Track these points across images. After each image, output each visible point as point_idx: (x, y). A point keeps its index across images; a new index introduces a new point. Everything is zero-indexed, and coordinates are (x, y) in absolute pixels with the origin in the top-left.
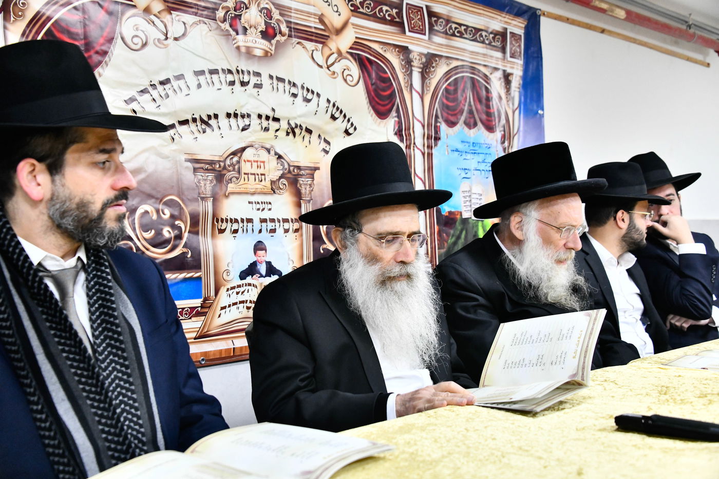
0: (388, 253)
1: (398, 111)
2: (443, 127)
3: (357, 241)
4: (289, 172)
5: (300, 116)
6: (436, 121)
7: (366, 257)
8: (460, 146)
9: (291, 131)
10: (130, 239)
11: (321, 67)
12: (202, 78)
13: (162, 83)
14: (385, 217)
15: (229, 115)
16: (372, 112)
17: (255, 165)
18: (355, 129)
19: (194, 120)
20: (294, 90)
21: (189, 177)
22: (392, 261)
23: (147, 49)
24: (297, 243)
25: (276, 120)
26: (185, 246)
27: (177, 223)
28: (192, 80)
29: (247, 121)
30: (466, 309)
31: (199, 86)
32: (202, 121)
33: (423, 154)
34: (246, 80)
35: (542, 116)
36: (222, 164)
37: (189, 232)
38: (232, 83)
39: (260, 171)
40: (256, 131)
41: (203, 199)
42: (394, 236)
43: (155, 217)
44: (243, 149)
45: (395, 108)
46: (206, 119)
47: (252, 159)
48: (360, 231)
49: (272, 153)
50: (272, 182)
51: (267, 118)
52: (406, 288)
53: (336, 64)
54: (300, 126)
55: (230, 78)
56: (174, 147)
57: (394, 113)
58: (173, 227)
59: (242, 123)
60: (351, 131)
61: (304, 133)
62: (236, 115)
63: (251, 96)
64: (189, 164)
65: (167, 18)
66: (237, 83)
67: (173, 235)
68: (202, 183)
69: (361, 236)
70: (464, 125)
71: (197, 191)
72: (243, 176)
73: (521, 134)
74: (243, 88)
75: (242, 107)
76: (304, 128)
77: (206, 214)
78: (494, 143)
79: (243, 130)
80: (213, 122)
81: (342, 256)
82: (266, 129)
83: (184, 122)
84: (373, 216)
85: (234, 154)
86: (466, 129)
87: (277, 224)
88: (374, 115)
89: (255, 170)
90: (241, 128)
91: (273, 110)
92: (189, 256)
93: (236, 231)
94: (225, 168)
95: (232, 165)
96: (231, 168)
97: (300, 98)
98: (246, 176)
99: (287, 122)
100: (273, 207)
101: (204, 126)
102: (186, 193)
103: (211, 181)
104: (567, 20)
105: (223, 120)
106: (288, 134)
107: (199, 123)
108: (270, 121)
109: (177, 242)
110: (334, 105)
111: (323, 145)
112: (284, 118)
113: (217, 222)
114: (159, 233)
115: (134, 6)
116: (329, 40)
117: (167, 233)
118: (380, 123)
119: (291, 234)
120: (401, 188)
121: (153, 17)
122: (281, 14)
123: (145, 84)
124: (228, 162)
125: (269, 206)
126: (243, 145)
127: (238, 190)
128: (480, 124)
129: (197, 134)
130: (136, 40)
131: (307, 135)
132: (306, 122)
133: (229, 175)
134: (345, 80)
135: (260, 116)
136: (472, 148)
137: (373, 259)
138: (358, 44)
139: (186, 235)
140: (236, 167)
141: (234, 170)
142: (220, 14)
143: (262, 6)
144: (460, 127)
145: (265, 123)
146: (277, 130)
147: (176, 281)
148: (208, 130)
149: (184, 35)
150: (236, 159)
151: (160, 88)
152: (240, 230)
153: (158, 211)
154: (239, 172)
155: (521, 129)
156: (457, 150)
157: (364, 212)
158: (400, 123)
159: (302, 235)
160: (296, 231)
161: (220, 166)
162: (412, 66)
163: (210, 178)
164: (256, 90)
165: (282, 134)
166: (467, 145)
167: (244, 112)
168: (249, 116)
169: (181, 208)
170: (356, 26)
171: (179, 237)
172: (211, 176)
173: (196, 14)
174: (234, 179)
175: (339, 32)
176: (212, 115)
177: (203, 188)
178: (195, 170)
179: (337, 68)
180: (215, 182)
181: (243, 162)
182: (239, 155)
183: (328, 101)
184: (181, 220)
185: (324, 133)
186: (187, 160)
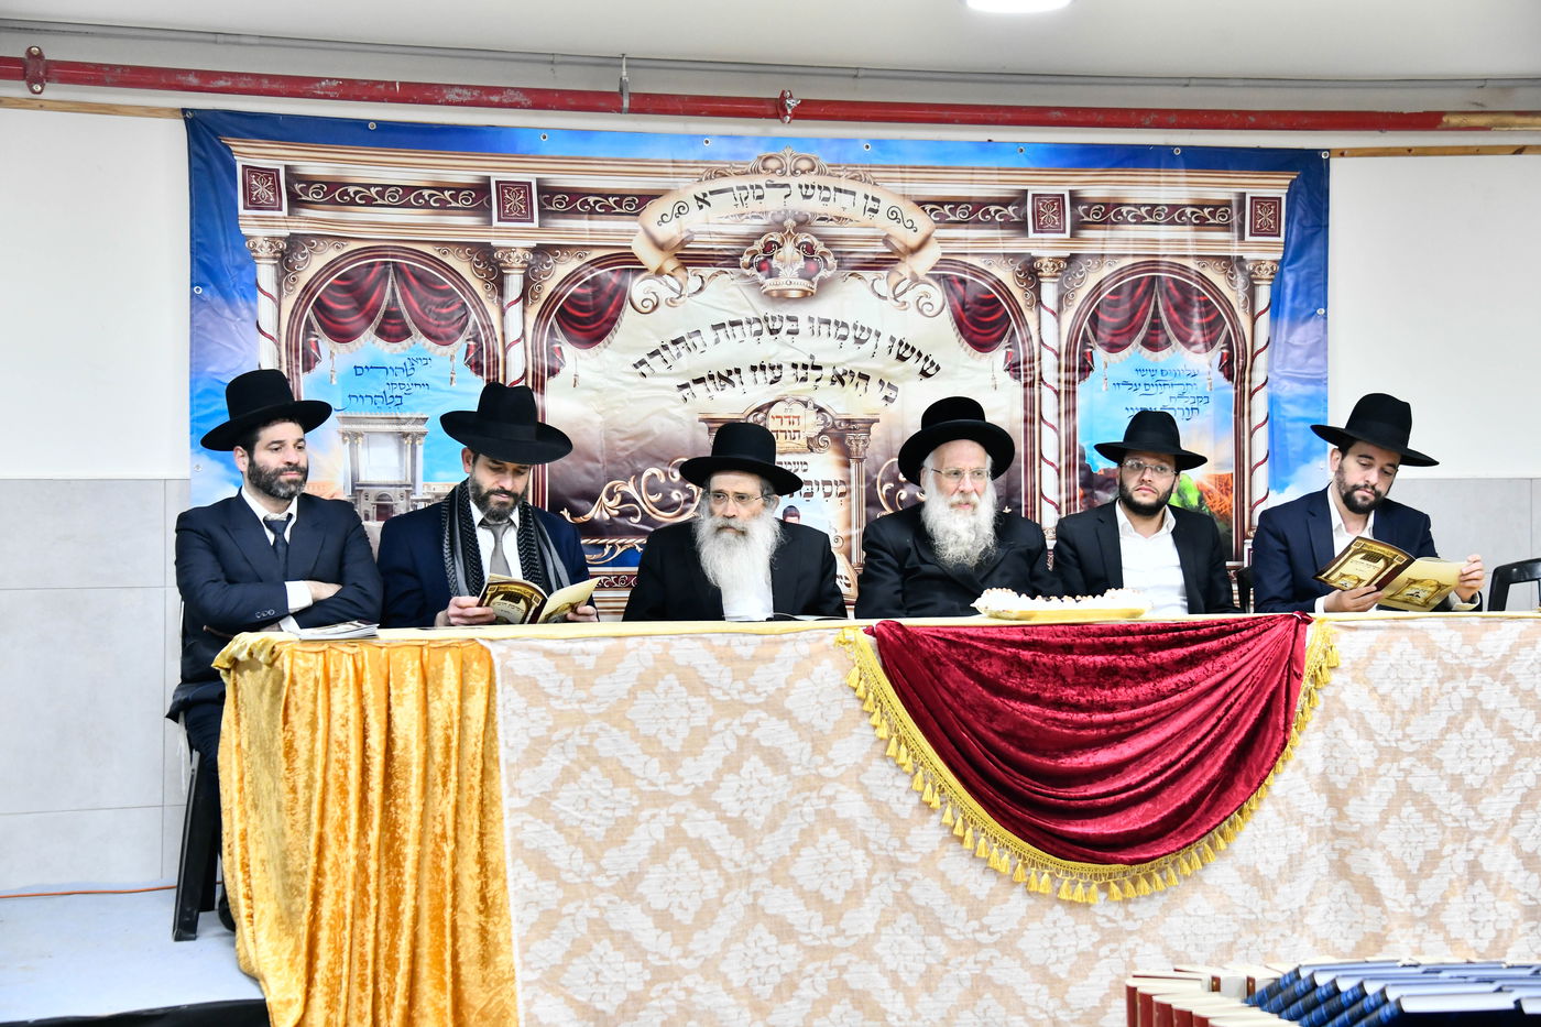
1: (1013, 339)
2: (1099, 353)
4: (834, 426)
5: (850, 361)
6: (1084, 346)
8: (1135, 378)
9: (839, 379)
10: (636, 502)
11: (885, 298)
12: (721, 332)
13: (675, 342)
15: (754, 368)
16: (966, 344)
17: (786, 421)
18: (937, 369)
19: (711, 377)
20: (843, 331)
21: (703, 437)
22: (721, 515)
23: (658, 310)
24: (844, 509)
25: (819, 368)
28: (709, 335)
29: (777, 373)
31: (717, 341)
32: (721, 377)
33: (1058, 393)
34: (777, 326)
35: (1324, 316)
38: (759, 333)
39: (792, 428)
40: (788, 383)
43: (663, 480)
44: (771, 404)
45: (1008, 335)
46: (725, 375)
47: (783, 414)
49: (810, 406)
50: (809, 440)
51: (805, 367)
53: (908, 293)
54: (851, 372)
55: (756, 327)
56: (687, 406)
57: (1005, 342)
58: (684, 490)
59: (770, 375)
60: (930, 371)
61: (856, 379)
62: (763, 368)
63: (784, 344)
64: (703, 424)
65: (680, 274)
66: (766, 332)
67: (682, 499)
70: (1140, 347)
74: (773, 337)
75: (771, 357)
76: (857, 374)
78: (1204, 368)
79: (772, 382)
80: (734, 377)
82: (804, 379)
83: (700, 380)
85: (759, 410)
86: (1146, 352)
87: (815, 487)
88: (970, 348)
89: (786, 427)
90: (769, 381)
91: (812, 357)
97: (850, 340)
99: (832, 369)
100: (810, 467)
101: (723, 383)
104: (1409, 151)
105: (747, 375)
106: (833, 382)
107: (717, 380)
108: (809, 371)
109: (689, 505)
110: (901, 343)
111: (886, 392)
112: (828, 365)
114: (667, 496)
115: (646, 270)
116: (899, 264)
117: (676, 496)
118: (979, 358)
119: (834, 499)
121: (665, 276)
122: (826, 246)
123: (656, 345)
125: (805, 467)
126: (772, 400)
128: (1175, 342)
129: (713, 392)
130: (645, 304)
131: (862, 383)
132: (858, 367)
134: (921, 311)
135: (795, 366)
136: (1158, 377)
138: (945, 261)
142: (746, 259)
143: (800, 241)
144: (1133, 350)
145: (801, 373)
146: (818, 380)
148: (728, 386)
149: (701, 289)
151: (672, 347)
153: (666, 474)
156: (1126, 383)
158: (1015, 355)
159: (850, 500)
160: (842, 494)
162: (1038, 277)
164: (790, 336)
165: (824, 383)
166: (1149, 374)
167: (774, 363)
168: (780, 367)
170: (941, 240)
171: (690, 500)
173: (714, 265)
175: (914, 251)
176: (732, 369)
179: (910, 297)
181: (771, 419)
182: (765, 411)
183: (892, 339)
185: (887, 377)
186: (700, 420)
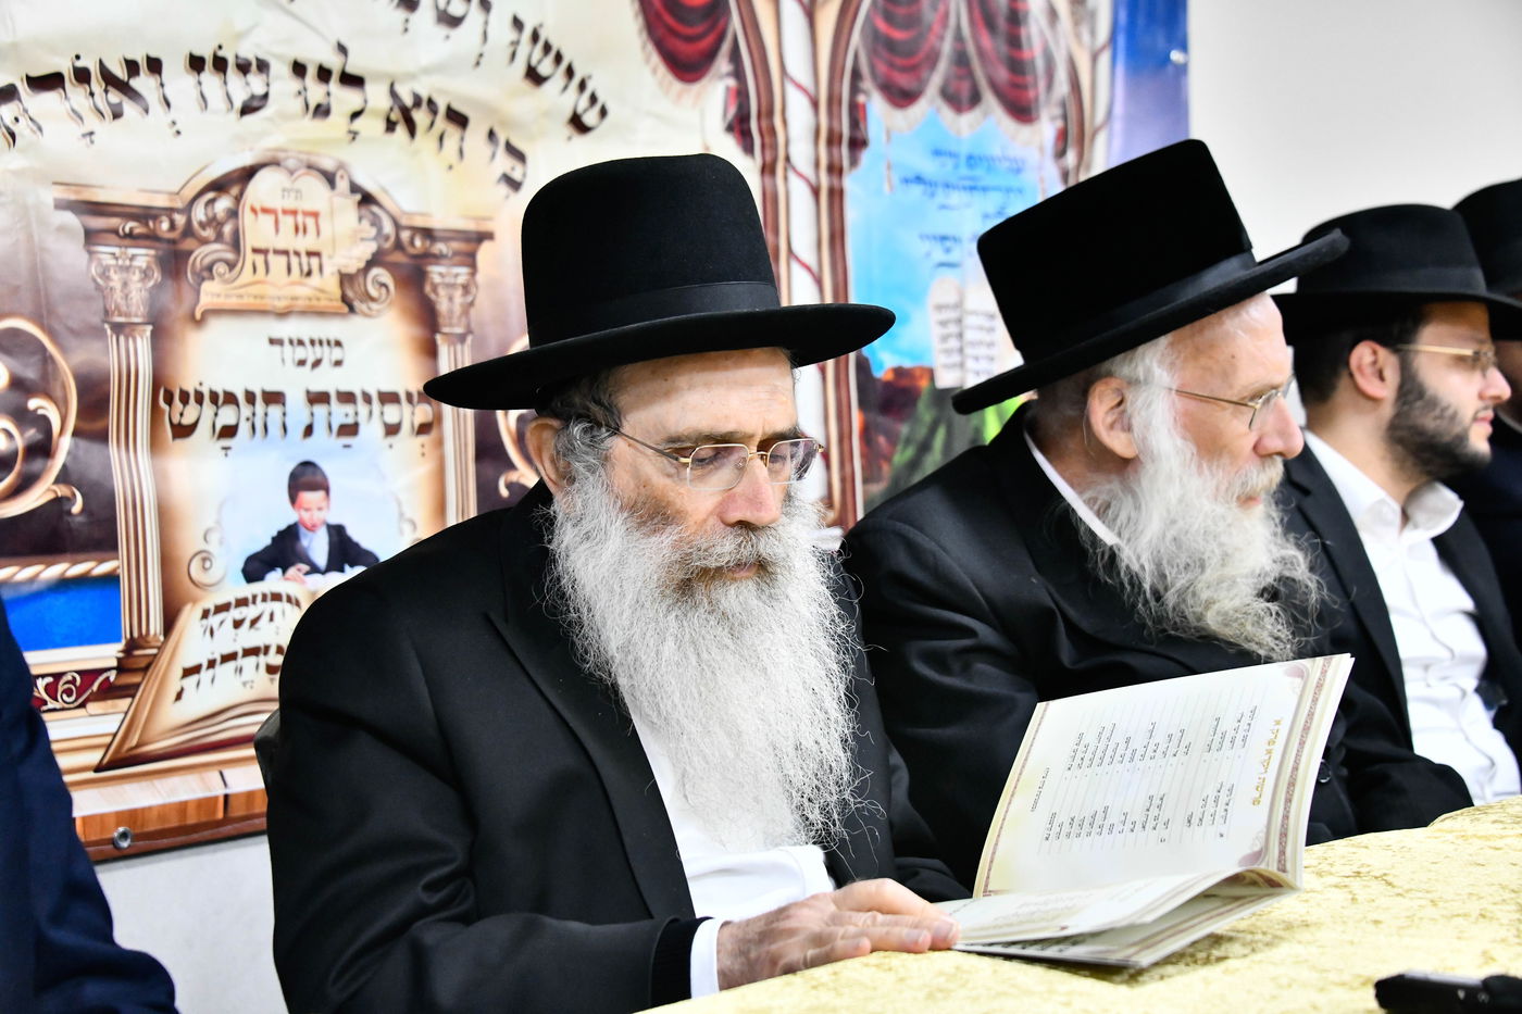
0: (700, 495)
1: (735, 56)
2: (877, 107)
3: (606, 460)
4: (398, 245)
5: (427, 71)
6: (855, 89)
7: (631, 508)
8: (929, 167)
9: (403, 118)
14: (691, 387)
15: (196, 64)
16: (656, 59)
17: (287, 223)
18: (603, 113)
19: (82, 76)
21: (69, 258)
22: (713, 521)
24: (423, 470)
25: (352, 80)
26: (63, 477)
27: (33, 404)
29: (256, 84)
30: (938, 661)
32: (109, 79)
33: (816, 192)
35: (1182, 70)
36: (180, 220)
37: (76, 434)
39: (303, 244)
40: (284, 116)
41: (118, 328)
42: (718, 447)
44: (248, 173)
45: (726, 47)
46: (120, 72)
47: (278, 203)
48: (616, 430)
49: (342, 184)
50: (345, 279)
51: (324, 74)
52: (754, 602)
54: (430, 102)
56: (15, 160)
57: (722, 64)
58: (22, 417)
59: (241, 88)
60: (590, 118)
61: (441, 122)
62: (220, 64)
64: (70, 219)
67: (20, 443)
68: (116, 279)
69: (617, 446)
70: (939, 101)
71: (98, 305)
72: (250, 257)
73: (1118, 126)
75: (240, 36)
76: (442, 109)
77: (129, 378)
78: (1032, 156)
79: (247, 110)
80: (143, 83)
81: (560, 505)
82: (322, 111)
83: (48, 82)
84: (657, 385)
85: (219, 186)
86: (947, 113)
87: (362, 408)
88: (662, 69)
89: (287, 240)
90: (238, 104)
91: (342, 49)
92: (77, 508)
93: (229, 432)
94: (188, 231)
95: (213, 222)
96: (209, 233)
97: (426, 12)
98: (260, 259)
99: (385, 89)
100: (349, 354)
101: (115, 96)
102: (62, 310)
103: (146, 274)
105: (177, 78)
106: (391, 126)
107: (97, 85)
108: (334, 86)
109: (37, 465)
110: (535, 37)
111: (504, 163)
112: (379, 77)
113: (169, 400)
118: (680, 96)
119: (407, 442)
120: (737, 299)
124: (199, 213)
125: (337, 353)
126: (246, 159)
127: (233, 302)
128: (989, 99)
129: (92, 122)
131: (453, 132)
132: (448, 90)
133: (201, 255)
135: (299, 69)
136: (964, 171)
137: (652, 513)
139: (65, 445)
140: (227, 229)
141: (219, 237)
144: (929, 105)
145: (316, 93)
146: (356, 115)
147: (35, 587)
148: (129, 108)
150: (223, 204)
152: (244, 428)
154: (236, 244)
155: (1119, 109)
156: (919, 179)
157: (628, 371)
158: (741, 94)
159: (440, 443)
160: (424, 429)
161: (173, 226)
163: (141, 262)
165: (371, 126)
166: (950, 163)
167: (248, 52)
168: (263, 66)
169: (47, 359)
171: (42, 449)
172: (143, 256)
174: (220, 268)
176: (141, 60)
177: (118, 296)
178: (91, 237)
180: (157, 275)
181: (248, 215)
182: (235, 191)
183: (518, 24)
184: (48, 395)
185: (505, 123)
186: (62, 205)
